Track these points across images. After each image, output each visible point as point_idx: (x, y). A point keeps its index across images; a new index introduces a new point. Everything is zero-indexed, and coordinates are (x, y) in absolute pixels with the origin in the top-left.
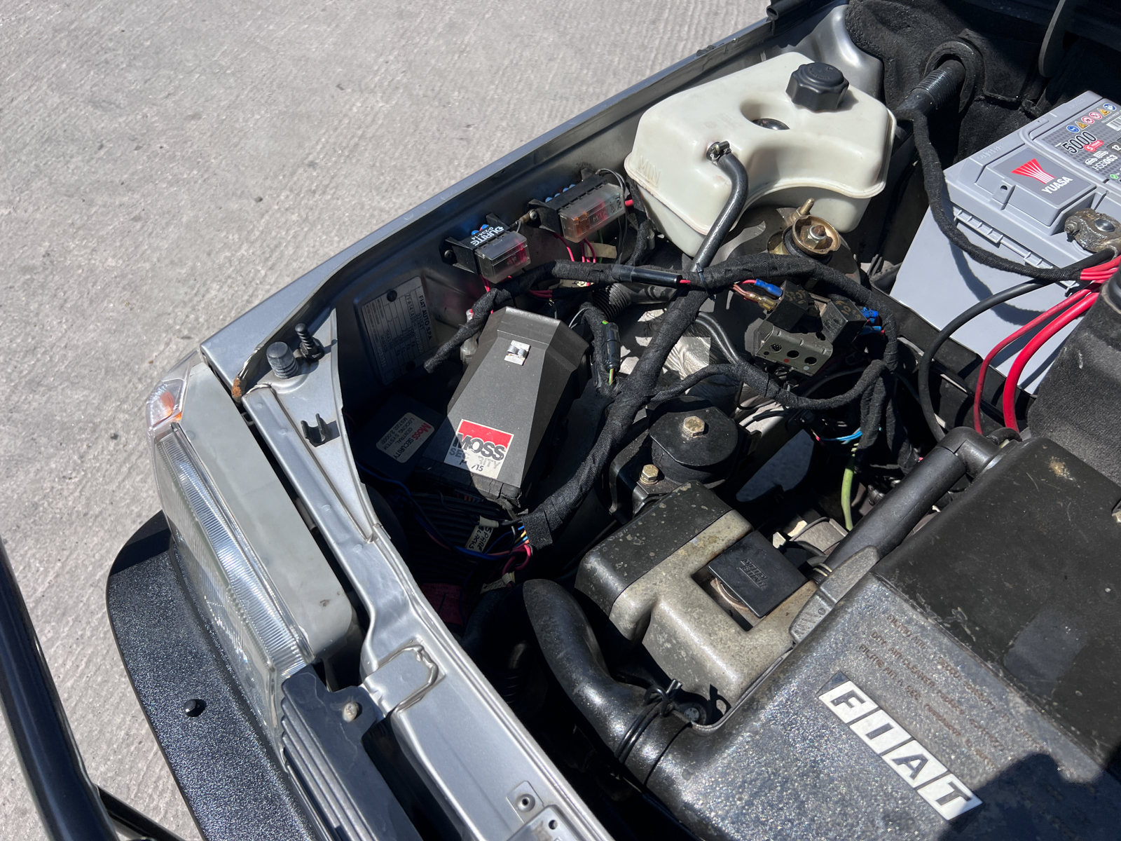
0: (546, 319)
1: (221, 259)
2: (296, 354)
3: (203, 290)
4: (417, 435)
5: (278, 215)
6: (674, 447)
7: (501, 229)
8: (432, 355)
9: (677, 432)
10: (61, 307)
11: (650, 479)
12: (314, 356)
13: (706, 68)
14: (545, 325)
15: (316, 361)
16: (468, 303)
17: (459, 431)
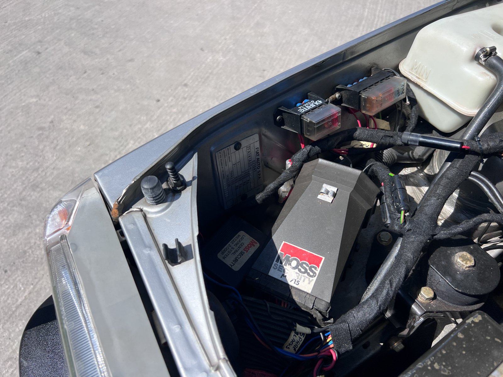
0: (350, 169)
1: (136, 129)
2: (164, 186)
3: (125, 144)
4: (247, 249)
5: (167, 109)
6: (450, 276)
7: (320, 102)
8: (262, 191)
9: (451, 264)
10: (55, 148)
11: (427, 299)
12: (178, 188)
13: (455, 8)
14: (350, 173)
15: (179, 192)
16: (289, 154)
17: (281, 251)
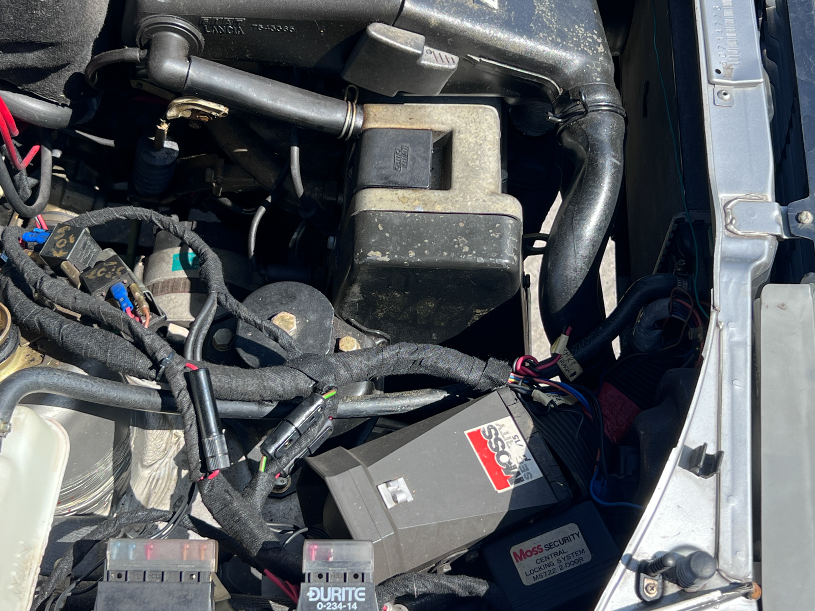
6: (322, 324)
9: (303, 334)
17: (509, 486)
